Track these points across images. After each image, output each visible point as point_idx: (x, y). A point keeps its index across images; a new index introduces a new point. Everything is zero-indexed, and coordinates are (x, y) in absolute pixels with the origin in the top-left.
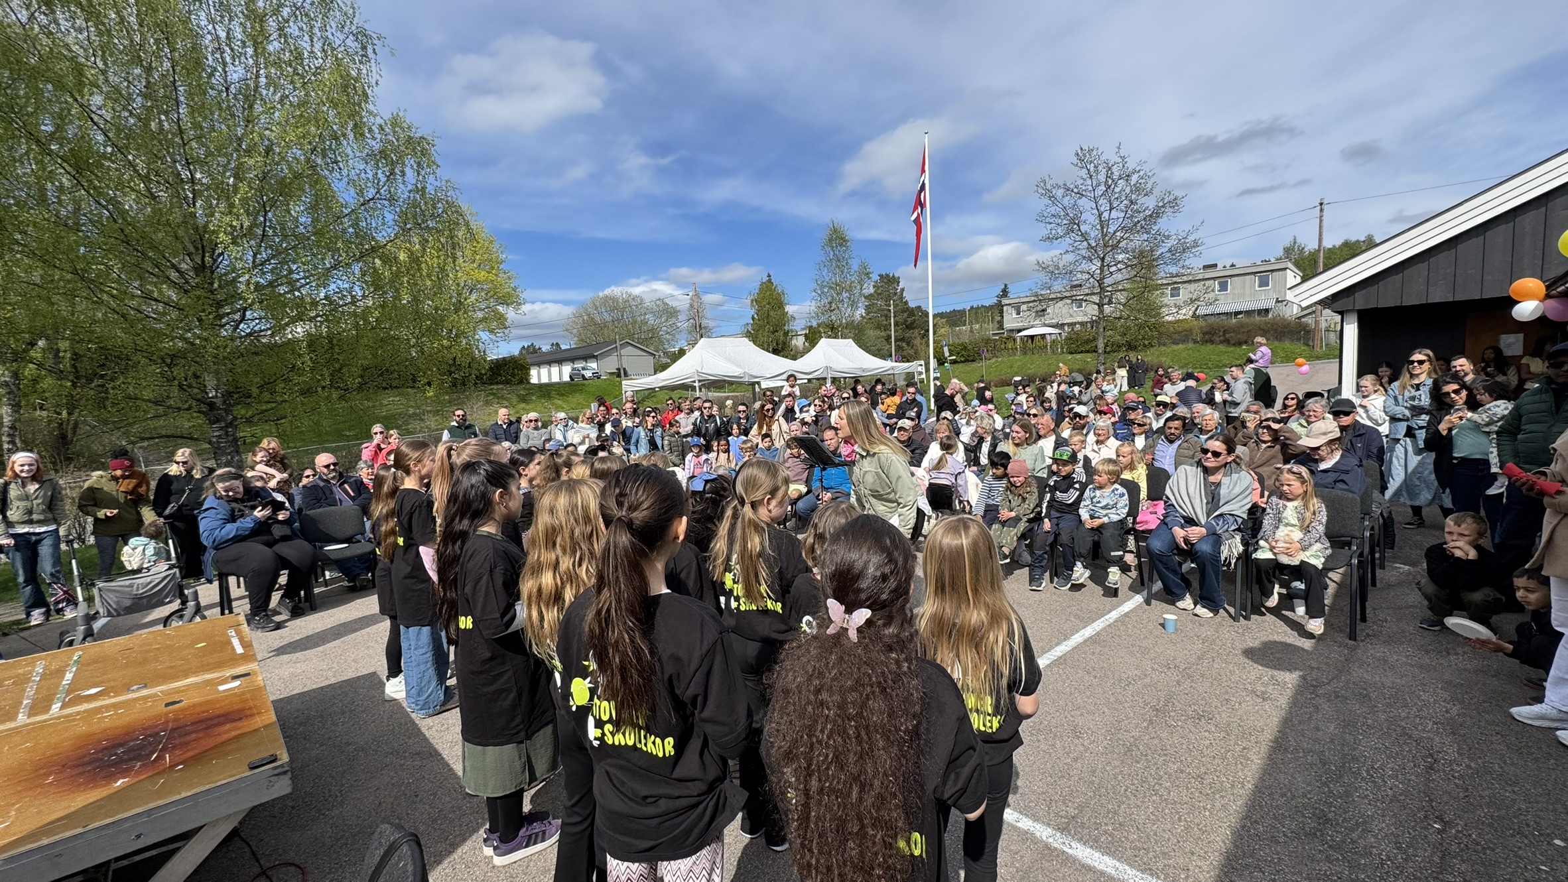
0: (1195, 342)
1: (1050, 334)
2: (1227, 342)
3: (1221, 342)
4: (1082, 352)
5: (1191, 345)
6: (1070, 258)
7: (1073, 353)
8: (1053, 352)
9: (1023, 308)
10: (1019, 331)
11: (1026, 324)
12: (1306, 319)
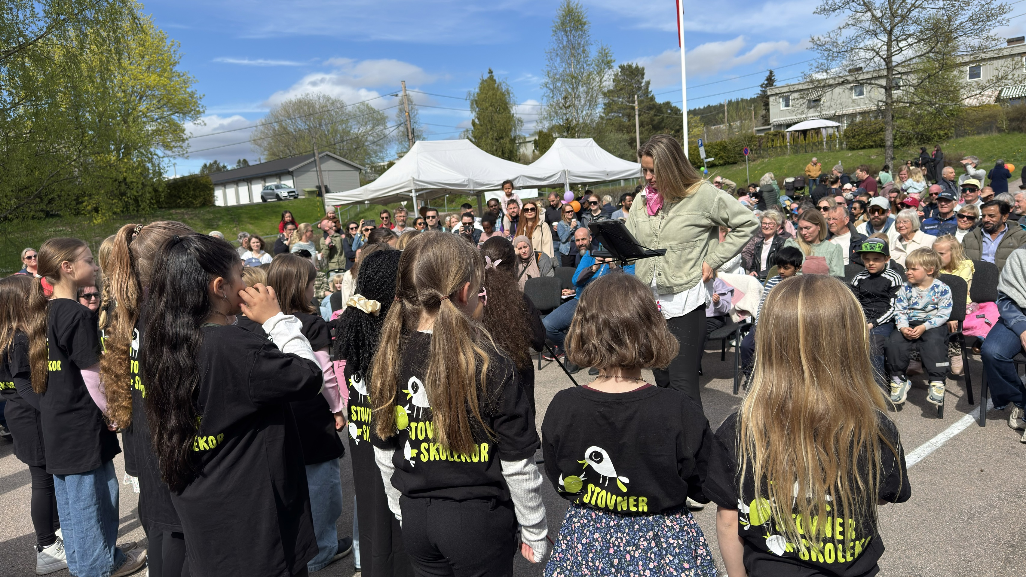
0: (1000, 130)
1: (825, 128)
4: (864, 148)
5: (995, 134)
6: (851, 32)
7: (854, 149)
8: (830, 149)
9: (793, 98)
10: (789, 126)
11: (796, 117)
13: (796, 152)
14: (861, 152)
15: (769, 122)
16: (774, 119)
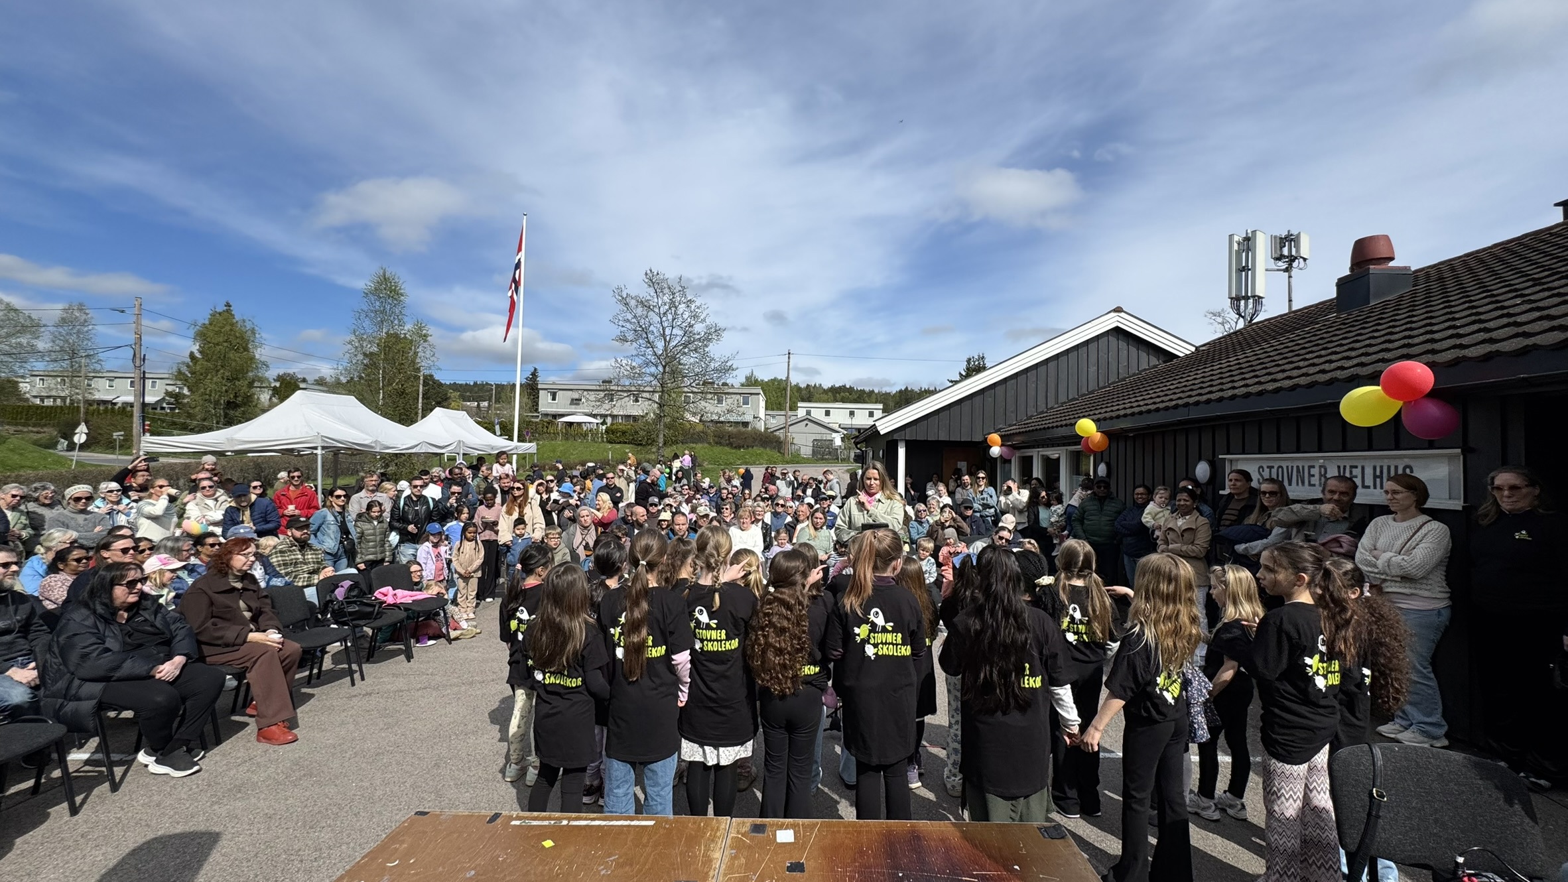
0: (709, 443)
1: (587, 423)
2: (730, 445)
3: (727, 445)
4: (620, 443)
5: (706, 445)
7: (611, 443)
8: (593, 440)
9: (559, 394)
10: (555, 416)
11: (561, 411)
12: (777, 433)
13: (567, 439)
14: (618, 446)
15: (536, 410)
16: (542, 409)
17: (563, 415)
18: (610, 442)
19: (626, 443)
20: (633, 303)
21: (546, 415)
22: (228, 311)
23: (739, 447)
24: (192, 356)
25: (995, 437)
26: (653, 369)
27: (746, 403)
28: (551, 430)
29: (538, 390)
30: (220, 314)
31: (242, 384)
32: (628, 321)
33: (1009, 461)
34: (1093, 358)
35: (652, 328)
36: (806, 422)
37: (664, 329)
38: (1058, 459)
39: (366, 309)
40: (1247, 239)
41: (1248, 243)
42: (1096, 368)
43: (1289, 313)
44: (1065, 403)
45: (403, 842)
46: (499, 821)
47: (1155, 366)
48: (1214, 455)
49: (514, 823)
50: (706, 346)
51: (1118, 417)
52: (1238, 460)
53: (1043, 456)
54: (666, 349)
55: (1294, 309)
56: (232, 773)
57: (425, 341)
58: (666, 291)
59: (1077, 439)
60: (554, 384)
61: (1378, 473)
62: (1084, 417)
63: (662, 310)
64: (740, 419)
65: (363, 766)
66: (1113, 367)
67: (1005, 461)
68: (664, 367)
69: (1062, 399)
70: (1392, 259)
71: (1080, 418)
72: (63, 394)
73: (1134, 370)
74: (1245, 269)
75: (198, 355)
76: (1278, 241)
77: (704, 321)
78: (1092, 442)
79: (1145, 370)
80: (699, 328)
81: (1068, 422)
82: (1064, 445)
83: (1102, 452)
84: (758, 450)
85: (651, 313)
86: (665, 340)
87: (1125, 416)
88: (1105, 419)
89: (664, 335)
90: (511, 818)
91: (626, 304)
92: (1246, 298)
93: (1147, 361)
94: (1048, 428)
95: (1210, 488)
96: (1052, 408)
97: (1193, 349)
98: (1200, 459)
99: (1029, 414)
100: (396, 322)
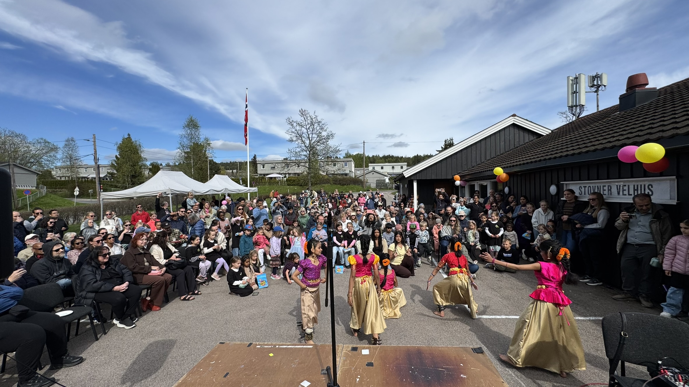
1: (278, 177)
4: (292, 185)
8: (281, 184)
9: (266, 165)
10: (265, 175)
11: (267, 172)
12: (360, 178)
13: (270, 185)
15: (257, 173)
16: (259, 172)
17: (268, 174)
18: (288, 185)
19: (295, 185)
20: (295, 124)
21: (261, 175)
22: (129, 137)
23: (344, 185)
24: (116, 157)
25: (457, 177)
26: (305, 153)
27: (346, 165)
28: (263, 181)
29: (257, 164)
30: (126, 139)
31: (137, 167)
32: (293, 132)
33: (464, 187)
34: (502, 139)
35: (304, 135)
36: (373, 172)
37: (309, 135)
38: (487, 185)
39: (184, 134)
40: (576, 78)
41: (577, 80)
42: (504, 143)
43: (597, 112)
44: (490, 159)
45: (216, 354)
46: (252, 346)
47: (532, 141)
48: (558, 182)
49: (257, 347)
50: (328, 141)
51: (513, 166)
52: (569, 184)
53: (479, 184)
54: (310, 143)
55: (600, 110)
56: (148, 327)
57: (209, 146)
58: (309, 118)
59: (495, 176)
60: (263, 161)
61: (636, 188)
62: (498, 166)
63: (307, 127)
64: (343, 172)
65: (197, 323)
66: (512, 142)
67: (462, 187)
68: (310, 152)
69: (488, 158)
70: (647, 84)
71: (496, 167)
72: (68, 175)
73: (522, 143)
74: (575, 92)
75: (119, 157)
76: (592, 78)
77: (326, 130)
78: (502, 178)
79: (527, 142)
80: (324, 134)
81: (490, 169)
82: (489, 179)
83: (506, 182)
84: (352, 186)
85: (303, 129)
86: (309, 139)
87: (517, 165)
88: (507, 167)
89: (309, 138)
90: (257, 345)
91: (292, 125)
92: (576, 106)
93: (528, 138)
94: (481, 172)
95: (557, 197)
96: (483, 162)
97: (550, 132)
98: (552, 184)
99: (473, 165)
100: (197, 138)
